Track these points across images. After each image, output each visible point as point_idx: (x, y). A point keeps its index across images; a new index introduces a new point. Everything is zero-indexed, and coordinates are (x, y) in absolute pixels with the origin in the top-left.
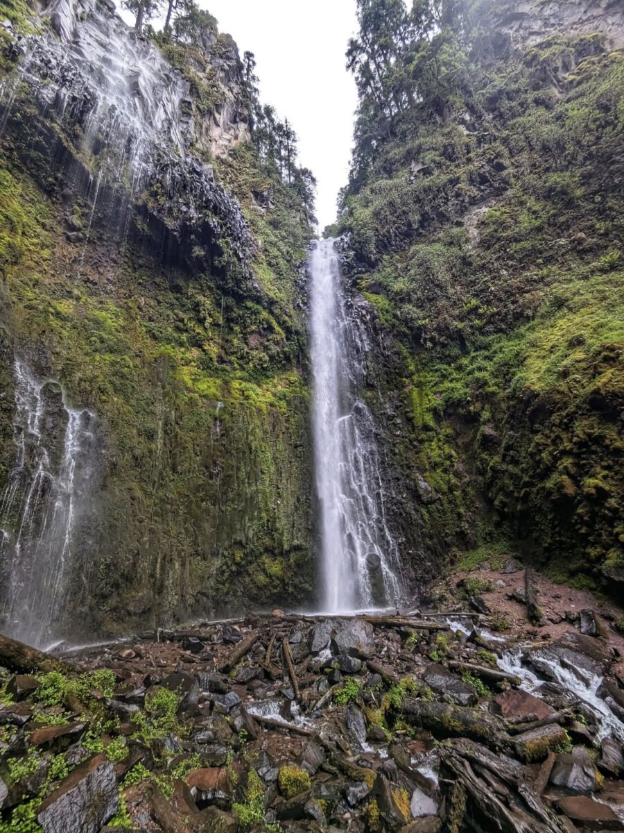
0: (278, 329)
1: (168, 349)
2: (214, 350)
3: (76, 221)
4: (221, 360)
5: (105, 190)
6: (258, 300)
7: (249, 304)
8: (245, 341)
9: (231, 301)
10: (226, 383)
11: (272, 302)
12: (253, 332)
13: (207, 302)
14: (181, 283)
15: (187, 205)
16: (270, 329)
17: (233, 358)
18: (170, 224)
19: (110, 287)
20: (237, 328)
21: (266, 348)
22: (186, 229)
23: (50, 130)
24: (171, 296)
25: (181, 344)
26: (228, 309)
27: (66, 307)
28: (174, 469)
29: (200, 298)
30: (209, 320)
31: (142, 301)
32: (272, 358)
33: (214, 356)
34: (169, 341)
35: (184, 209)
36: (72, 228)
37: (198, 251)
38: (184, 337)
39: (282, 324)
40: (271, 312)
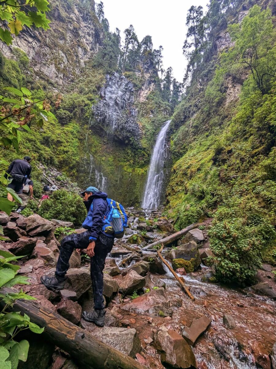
0: (146, 155)
1: (122, 163)
2: (132, 162)
3: (105, 141)
4: (133, 164)
5: (109, 134)
6: (141, 149)
7: (139, 150)
8: (138, 158)
9: (135, 150)
10: (134, 169)
11: (144, 149)
12: (140, 156)
13: (129, 151)
14: (124, 148)
15: (124, 132)
16: (144, 155)
17: (136, 163)
18: (120, 137)
19: (112, 152)
20: (137, 156)
21: (143, 160)
22: (123, 138)
23: (99, 126)
24: (123, 151)
25: (125, 162)
26: (135, 152)
27: (104, 158)
28: (121, 187)
29: (128, 151)
30: (130, 155)
31: (117, 154)
32: (145, 162)
33: (132, 163)
34: (122, 161)
35: (123, 133)
36: (104, 142)
37: (127, 142)
38: (125, 160)
39: (147, 153)
40: (145, 151)
